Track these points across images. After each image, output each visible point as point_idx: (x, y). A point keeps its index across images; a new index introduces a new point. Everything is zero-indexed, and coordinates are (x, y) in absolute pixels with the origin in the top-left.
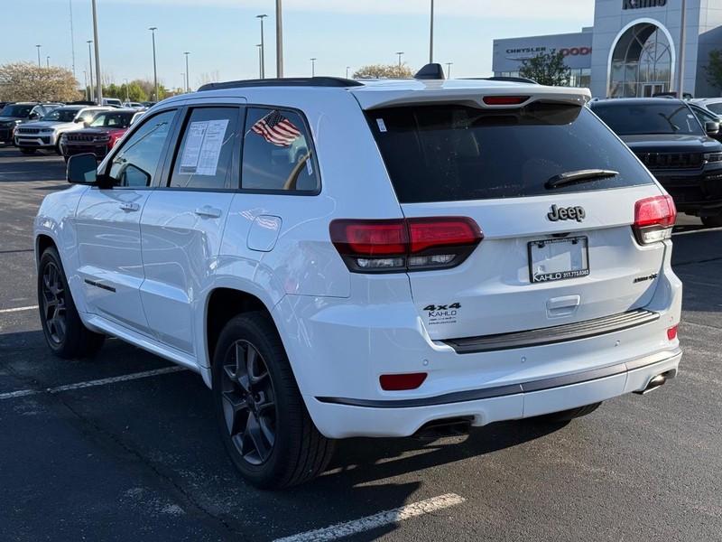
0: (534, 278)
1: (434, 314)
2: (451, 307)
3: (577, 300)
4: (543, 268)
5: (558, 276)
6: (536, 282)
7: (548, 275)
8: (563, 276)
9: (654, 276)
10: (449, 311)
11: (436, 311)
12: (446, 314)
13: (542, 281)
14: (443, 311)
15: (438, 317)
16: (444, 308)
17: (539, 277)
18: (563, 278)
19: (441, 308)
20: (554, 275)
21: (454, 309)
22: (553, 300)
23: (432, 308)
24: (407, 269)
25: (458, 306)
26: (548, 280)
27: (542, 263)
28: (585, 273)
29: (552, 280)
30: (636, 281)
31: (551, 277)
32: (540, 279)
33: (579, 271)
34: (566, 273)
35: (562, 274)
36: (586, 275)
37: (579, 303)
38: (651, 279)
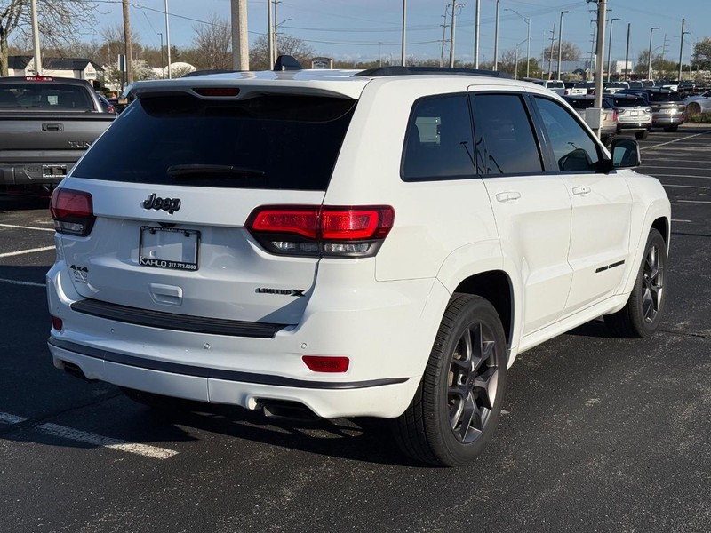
0: (141, 260)
1: (76, 273)
2: (83, 269)
3: (177, 292)
4: (154, 253)
5: (164, 263)
6: (142, 264)
7: (154, 261)
8: (168, 265)
9: (298, 293)
11: (76, 271)
12: (82, 275)
13: (148, 265)
14: (80, 272)
17: (145, 260)
18: (167, 267)
19: (79, 268)
20: (159, 262)
21: (85, 272)
22: (154, 285)
23: (74, 267)
25: (87, 270)
26: (154, 266)
27: (154, 248)
28: (191, 267)
29: (157, 266)
31: (156, 263)
32: (146, 262)
33: (185, 264)
34: (172, 262)
35: (168, 262)
36: (193, 270)
37: (180, 295)
38: (294, 295)
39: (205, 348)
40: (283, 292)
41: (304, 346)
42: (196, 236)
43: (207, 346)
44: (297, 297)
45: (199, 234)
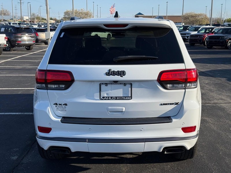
0: (101, 98)
1: (58, 107)
2: (64, 105)
3: (123, 109)
4: (107, 94)
5: (114, 98)
6: (102, 99)
7: (108, 97)
8: (116, 98)
9: (177, 104)
10: (63, 106)
11: (58, 106)
12: (62, 107)
13: (105, 99)
14: (61, 106)
15: (59, 108)
16: (61, 105)
17: (104, 97)
18: (116, 99)
19: (60, 104)
20: (112, 98)
21: (65, 106)
22: (110, 108)
23: (56, 104)
24: (47, 88)
25: (66, 105)
26: (108, 99)
27: (107, 92)
28: (129, 98)
29: (110, 100)
30: (161, 105)
31: (110, 98)
32: (104, 98)
33: (126, 97)
34: (118, 97)
35: (116, 97)
36: (130, 99)
37: (124, 110)
38: (175, 105)
39: (141, 130)
40: (171, 104)
41: (183, 124)
42: (130, 86)
43: (142, 130)
44: (176, 105)
45: (131, 84)
